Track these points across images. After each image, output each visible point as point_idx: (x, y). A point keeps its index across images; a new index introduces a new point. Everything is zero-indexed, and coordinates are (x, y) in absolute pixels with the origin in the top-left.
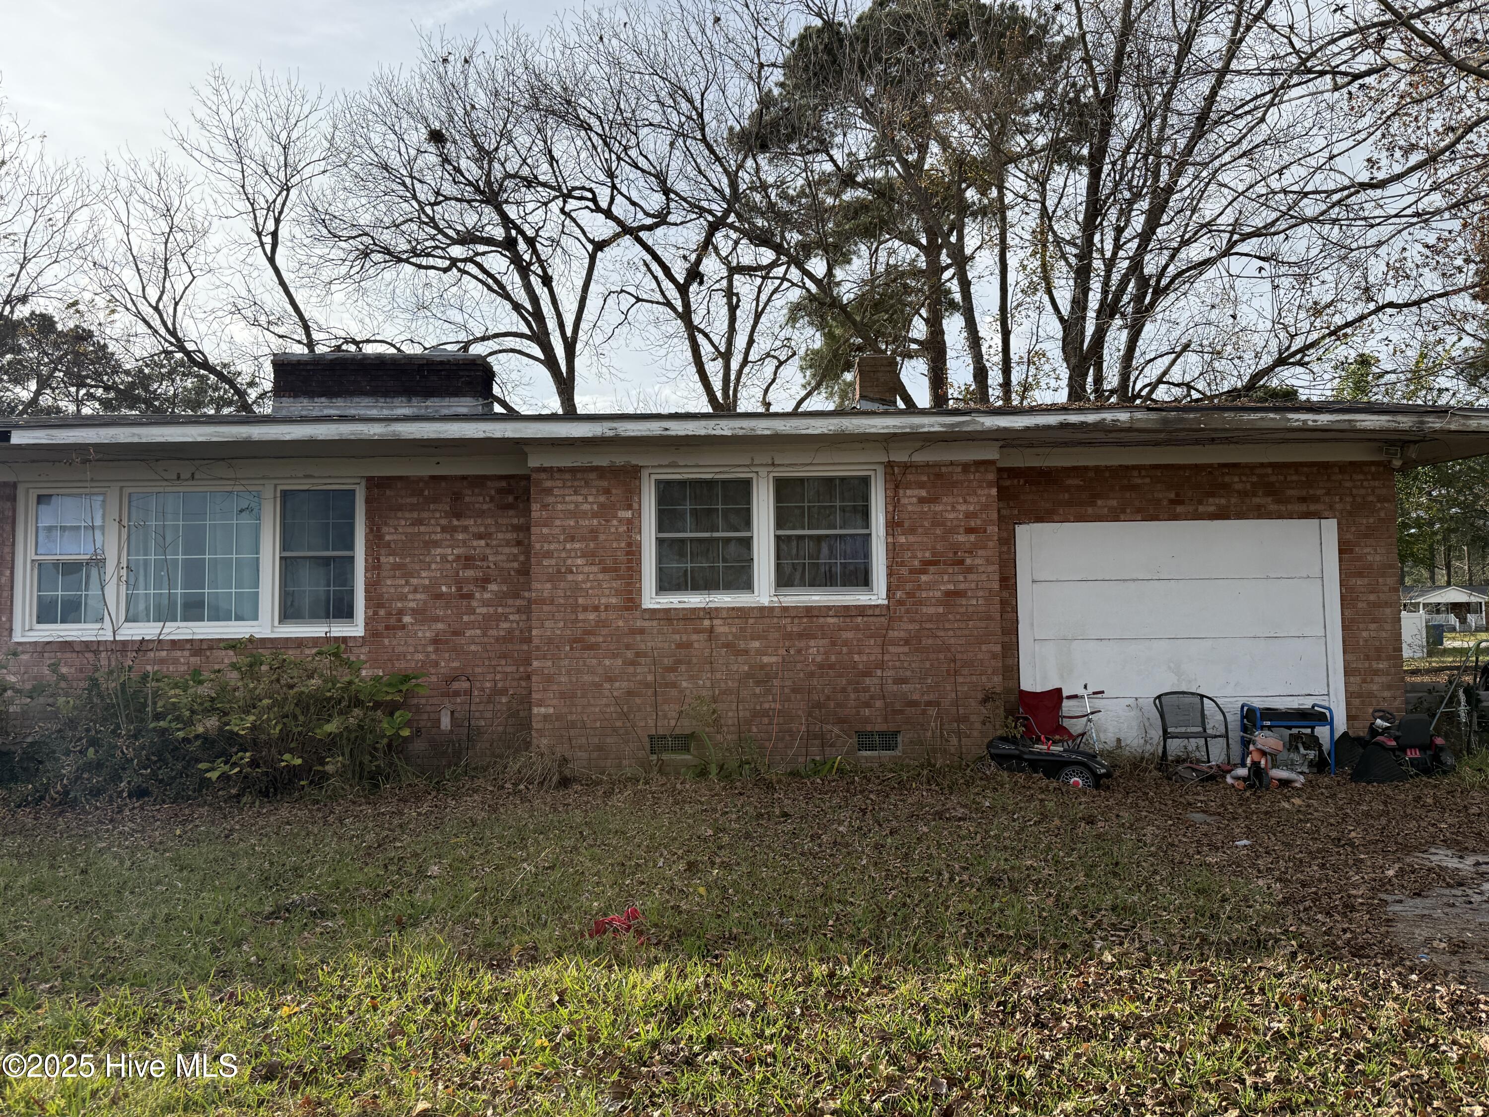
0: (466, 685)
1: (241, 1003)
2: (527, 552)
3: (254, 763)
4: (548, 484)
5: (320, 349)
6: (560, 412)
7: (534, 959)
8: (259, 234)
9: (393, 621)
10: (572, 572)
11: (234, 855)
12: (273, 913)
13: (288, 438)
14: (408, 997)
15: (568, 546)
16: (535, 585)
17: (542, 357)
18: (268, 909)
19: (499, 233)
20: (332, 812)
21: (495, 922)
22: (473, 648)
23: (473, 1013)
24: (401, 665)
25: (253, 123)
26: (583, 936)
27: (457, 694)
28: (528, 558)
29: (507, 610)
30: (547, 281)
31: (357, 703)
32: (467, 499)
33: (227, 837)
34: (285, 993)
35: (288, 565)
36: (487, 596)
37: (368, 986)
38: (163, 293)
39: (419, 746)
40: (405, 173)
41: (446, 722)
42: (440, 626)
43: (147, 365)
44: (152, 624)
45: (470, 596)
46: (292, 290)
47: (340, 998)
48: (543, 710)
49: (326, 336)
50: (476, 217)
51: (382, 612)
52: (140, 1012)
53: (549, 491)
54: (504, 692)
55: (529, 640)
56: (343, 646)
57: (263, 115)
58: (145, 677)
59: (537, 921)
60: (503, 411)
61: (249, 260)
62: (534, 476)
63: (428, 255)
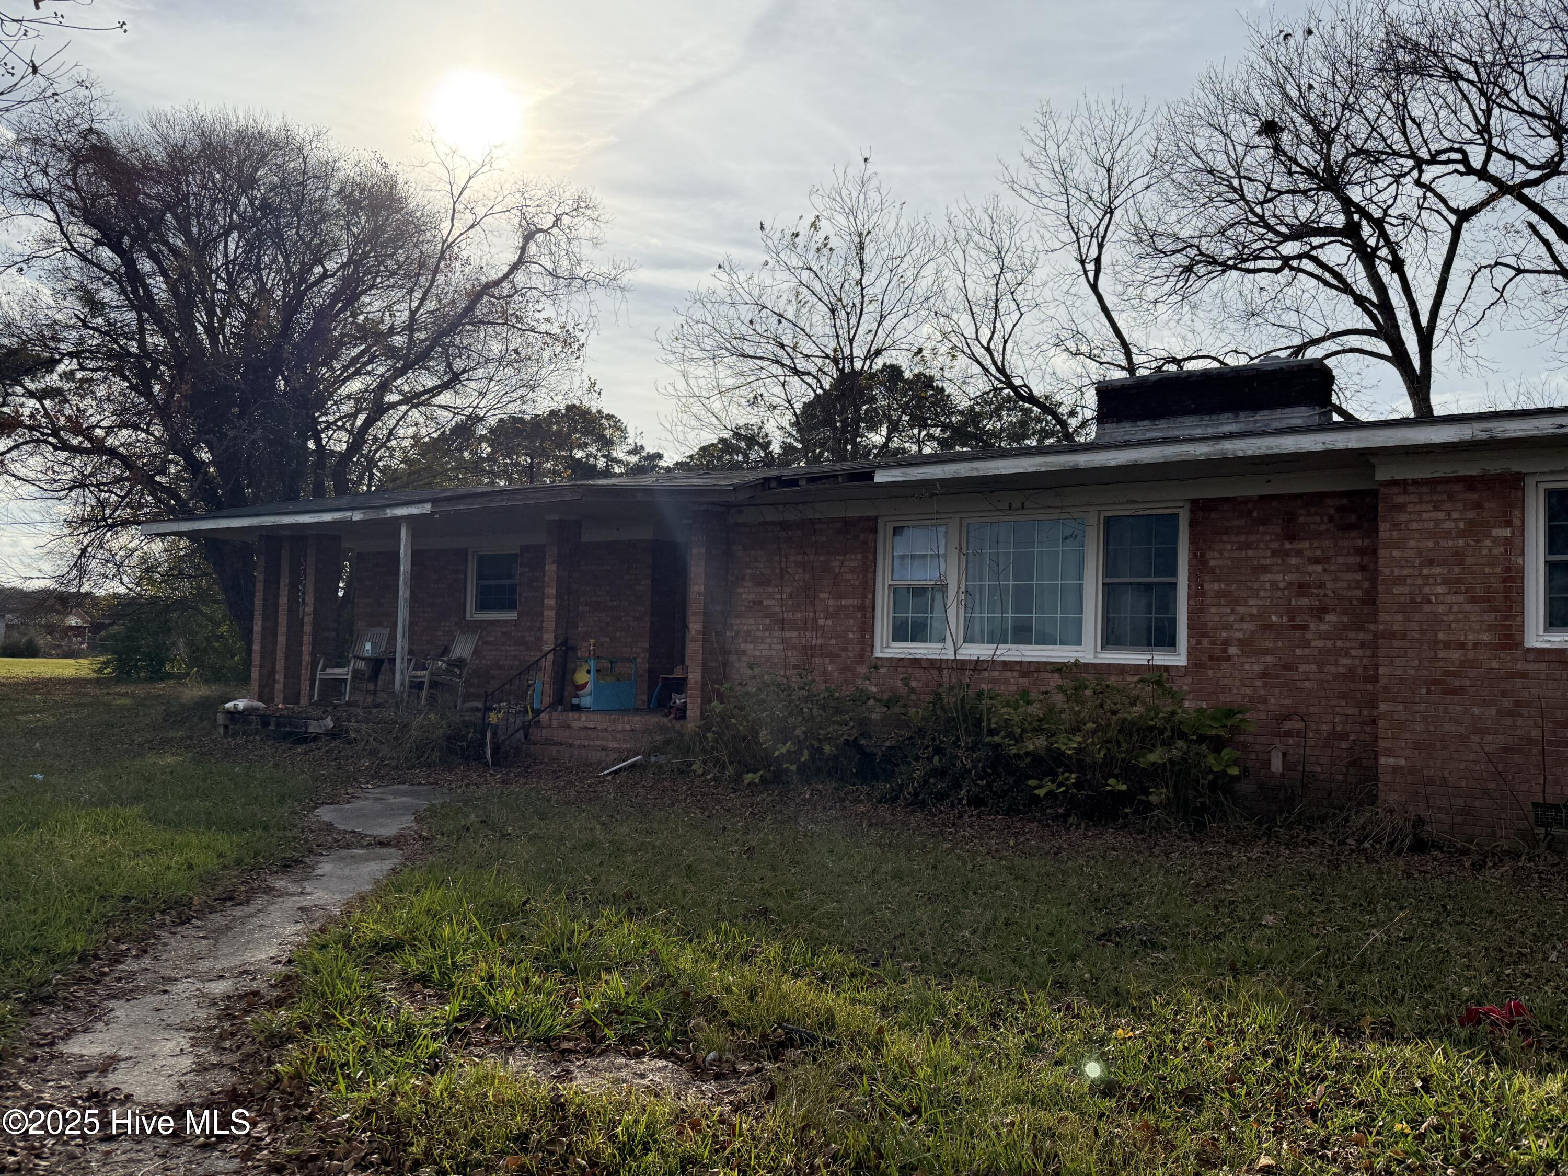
0: (1299, 725)
1: (1077, 1016)
2: (1374, 580)
3: (1078, 785)
4: (1401, 499)
5: (1141, 372)
6: (1412, 415)
7: (1391, 1036)
8: (1083, 262)
9: (1217, 653)
10: (1429, 602)
11: (1063, 872)
12: (1104, 935)
13: (1113, 463)
14: (1247, 1046)
15: (1425, 571)
16: (1383, 616)
17: (1390, 354)
18: (1099, 930)
19: (1339, 221)
20: (1156, 844)
21: (1341, 986)
22: (1307, 685)
23: (1318, 1078)
24: (1225, 699)
25: (1078, 151)
26: (1450, 1021)
27: (1289, 734)
28: (1374, 587)
29: (1348, 644)
30: (1397, 266)
31: (1179, 733)
32: (1301, 519)
33: (1056, 854)
34: (1118, 1016)
35: (1110, 592)
36: (1324, 627)
37: (1203, 1026)
38: (993, 333)
39: (1247, 787)
40: (1231, 173)
41: (1277, 765)
42: (1269, 659)
43: (978, 404)
44: (986, 645)
45: (1304, 627)
46: (1114, 314)
47: (1173, 1031)
48: (1391, 761)
49: (1146, 358)
50: (1311, 206)
51: (1206, 642)
52: (987, 1005)
53: (1401, 508)
54: (1344, 736)
55: (1375, 679)
56: (1165, 675)
57: (1088, 141)
58: (980, 695)
59: (1391, 994)
60: (1341, 419)
61: (1072, 291)
62: (1383, 490)
63: (1257, 258)
